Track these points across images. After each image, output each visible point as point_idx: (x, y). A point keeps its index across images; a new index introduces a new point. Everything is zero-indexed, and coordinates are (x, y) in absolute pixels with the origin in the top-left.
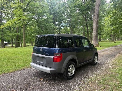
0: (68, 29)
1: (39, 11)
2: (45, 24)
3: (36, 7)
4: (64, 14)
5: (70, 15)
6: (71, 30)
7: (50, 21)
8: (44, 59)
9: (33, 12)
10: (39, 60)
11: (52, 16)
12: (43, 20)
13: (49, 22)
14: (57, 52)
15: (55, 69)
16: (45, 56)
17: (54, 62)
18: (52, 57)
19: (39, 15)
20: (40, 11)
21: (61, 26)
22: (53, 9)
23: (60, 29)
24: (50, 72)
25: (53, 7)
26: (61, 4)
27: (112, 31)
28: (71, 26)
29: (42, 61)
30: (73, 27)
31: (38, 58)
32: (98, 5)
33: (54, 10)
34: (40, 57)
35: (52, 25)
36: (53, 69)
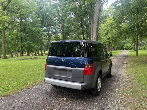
0: (59, 36)
1: (23, 11)
2: (31, 29)
3: (20, 6)
4: (55, 18)
5: (62, 19)
6: (63, 37)
7: (38, 25)
8: (68, 72)
9: (16, 12)
10: (60, 74)
11: (40, 19)
12: (28, 24)
13: (36, 26)
14: (86, 62)
15: (86, 84)
16: (69, 68)
17: (84, 74)
18: (82, 69)
19: (23, 16)
20: (25, 11)
21: (50, 32)
22: (41, 10)
23: (49, 35)
24: (80, 88)
25: (41, 8)
26: (53, 5)
27: (108, 41)
28: (63, 33)
29: (66, 75)
30: (66, 34)
31: (58, 71)
32: (97, 10)
33: (42, 12)
34: (60, 69)
35: (41, 31)
36: (83, 84)
